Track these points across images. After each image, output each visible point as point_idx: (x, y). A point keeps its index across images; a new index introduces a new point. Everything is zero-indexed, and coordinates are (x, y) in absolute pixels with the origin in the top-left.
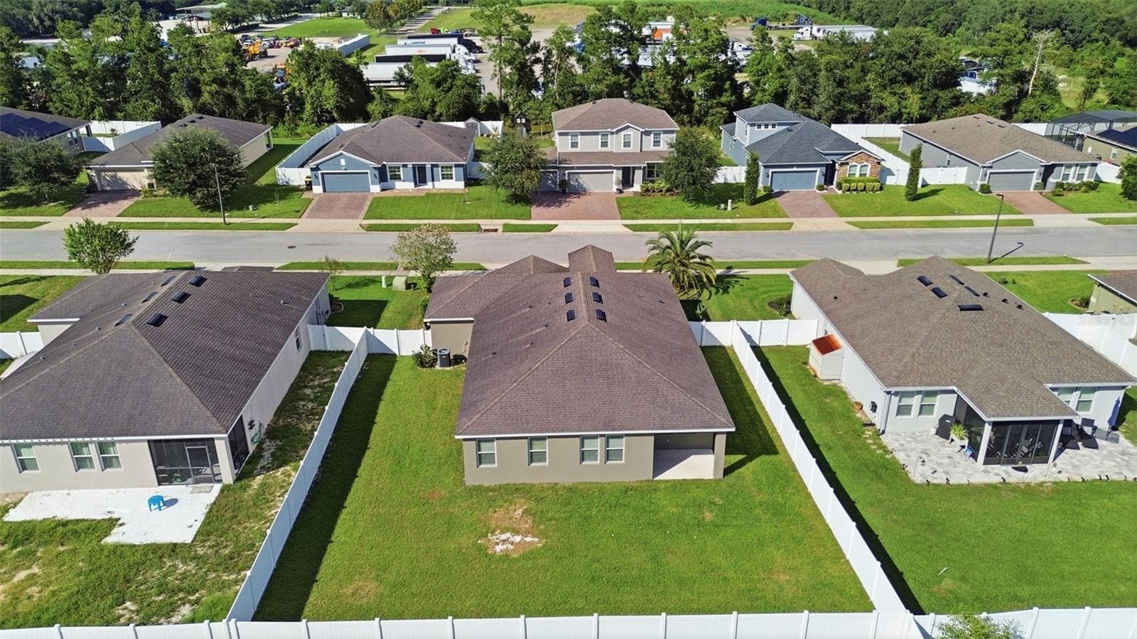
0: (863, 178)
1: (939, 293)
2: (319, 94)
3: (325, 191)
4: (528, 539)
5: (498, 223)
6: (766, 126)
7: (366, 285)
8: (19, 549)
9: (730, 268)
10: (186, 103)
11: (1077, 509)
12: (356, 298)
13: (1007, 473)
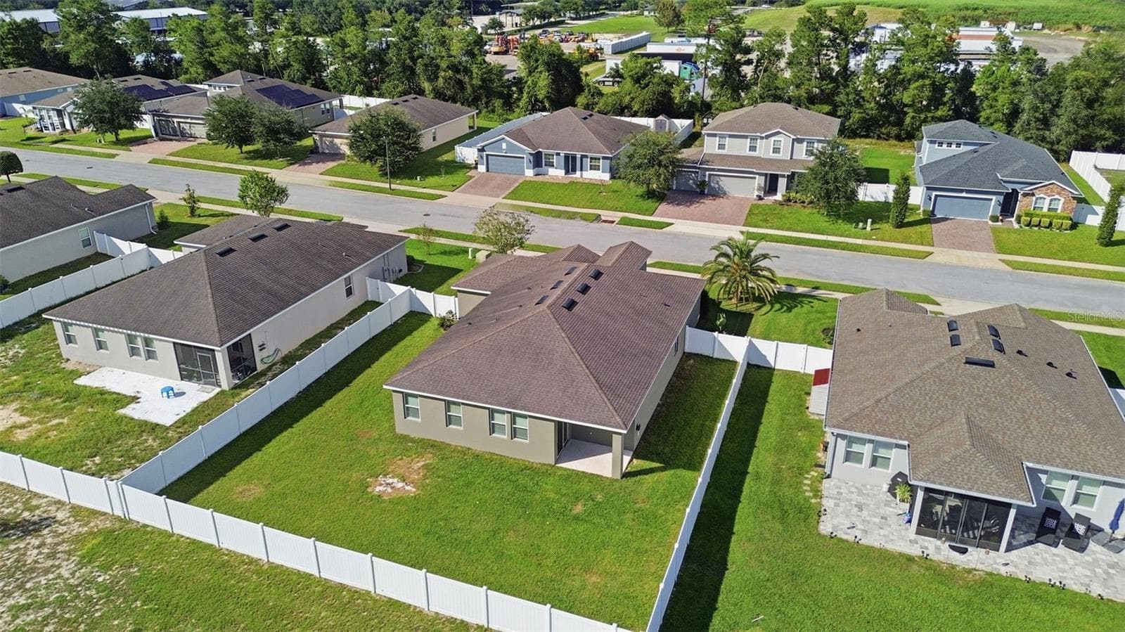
0: (1051, 213)
1: (955, 341)
2: (535, 84)
3: (488, 171)
4: (407, 488)
5: (617, 216)
6: (950, 145)
7: (457, 254)
8: (67, 404)
9: (817, 288)
10: (426, 86)
11: (989, 607)
12: (439, 264)
13: (938, 549)
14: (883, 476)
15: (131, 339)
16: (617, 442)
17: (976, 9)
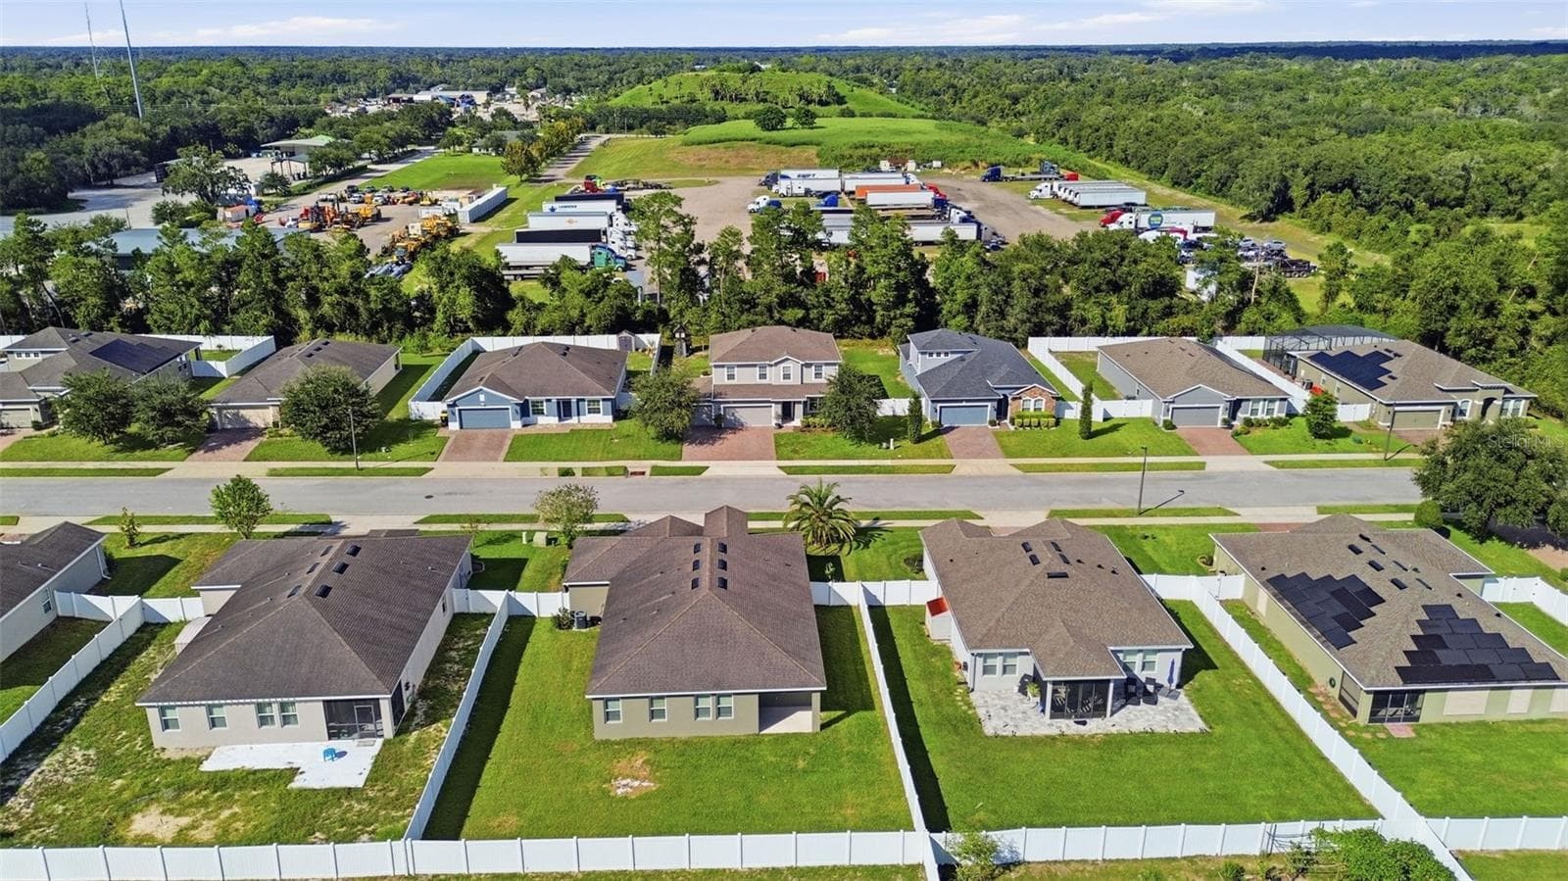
0: (1038, 413)
1: (1034, 560)
2: (453, 302)
3: (461, 428)
4: (645, 784)
5: (646, 465)
6: (939, 354)
7: (506, 541)
8: (219, 793)
9: (877, 519)
10: (302, 315)
11: (1115, 758)
12: (496, 556)
13: (1068, 726)
14: (1013, 680)
15: (260, 708)
16: (816, 699)
17: (873, 146)
